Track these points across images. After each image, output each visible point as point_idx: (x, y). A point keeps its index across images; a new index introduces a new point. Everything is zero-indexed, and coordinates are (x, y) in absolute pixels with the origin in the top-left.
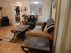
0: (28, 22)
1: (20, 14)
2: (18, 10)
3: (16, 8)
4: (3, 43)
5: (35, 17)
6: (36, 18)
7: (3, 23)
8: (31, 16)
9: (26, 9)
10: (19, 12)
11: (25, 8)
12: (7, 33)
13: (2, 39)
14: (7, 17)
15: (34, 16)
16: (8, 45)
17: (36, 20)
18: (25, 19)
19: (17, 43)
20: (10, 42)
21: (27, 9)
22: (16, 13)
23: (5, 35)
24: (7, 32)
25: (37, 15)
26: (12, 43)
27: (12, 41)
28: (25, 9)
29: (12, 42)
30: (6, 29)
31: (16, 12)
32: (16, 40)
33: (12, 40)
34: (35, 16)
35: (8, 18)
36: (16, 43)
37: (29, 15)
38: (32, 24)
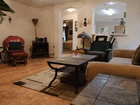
0: (91, 50)
1: (72, 39)
2: (69, 30)
3: (65, 25)
4: (24, 93)
5: (107, 40)
6: (111, 42)
7: (36, 52)
8: (98, 37)
9: (87, 22)
10: (71, 33)
11: (85, 19)
12: (40, 72)
13: (24, 83)
14: (46, 38)
15: (106, 37)
16: (34, 100)
17: (111, 46)
18: (83, 44)
19: (60, 96)
20: (41, 91)
21: (90, 23)
22: (64, 37)
23: (35, 74)
24: (40, 69)
25: (112, 36)
26: (47, 97)
27: (47, 90)
28: (85, 23)
29: (47, 93)
30: (39, 63)
31: (64, 34)
32: (58, 88)
33: (47, 88)
34: (109, 37)
35: (48, 42)
36: (57, 96)
37: (93, 36)
38: (101, 54)
